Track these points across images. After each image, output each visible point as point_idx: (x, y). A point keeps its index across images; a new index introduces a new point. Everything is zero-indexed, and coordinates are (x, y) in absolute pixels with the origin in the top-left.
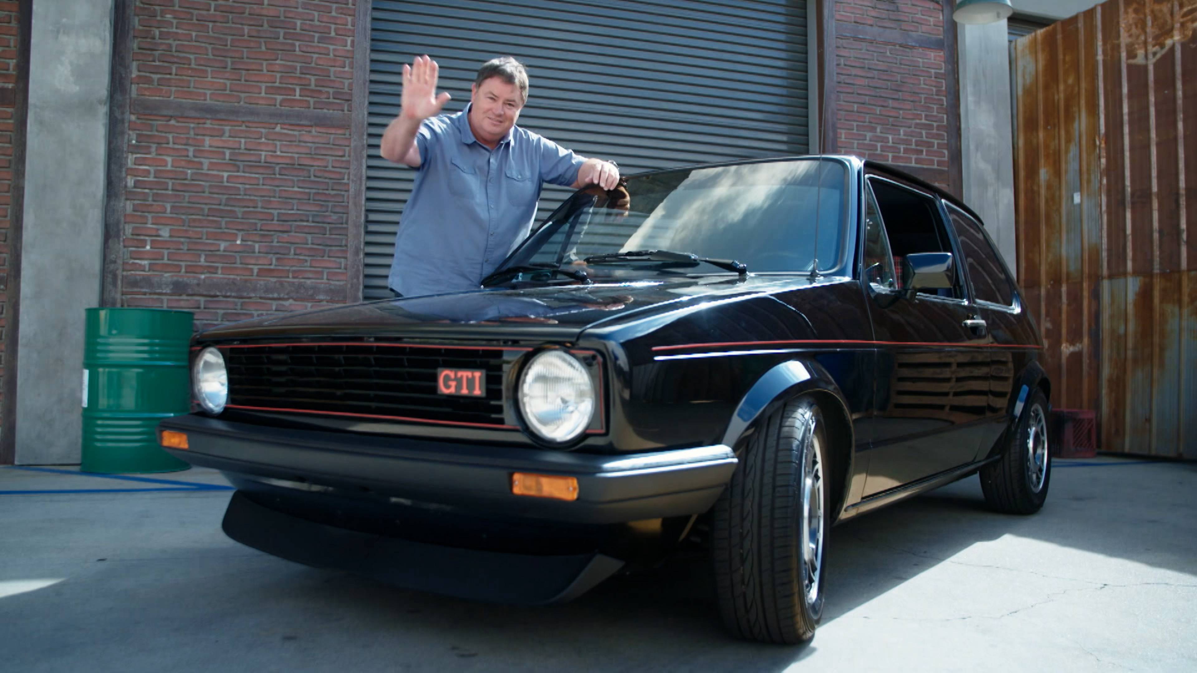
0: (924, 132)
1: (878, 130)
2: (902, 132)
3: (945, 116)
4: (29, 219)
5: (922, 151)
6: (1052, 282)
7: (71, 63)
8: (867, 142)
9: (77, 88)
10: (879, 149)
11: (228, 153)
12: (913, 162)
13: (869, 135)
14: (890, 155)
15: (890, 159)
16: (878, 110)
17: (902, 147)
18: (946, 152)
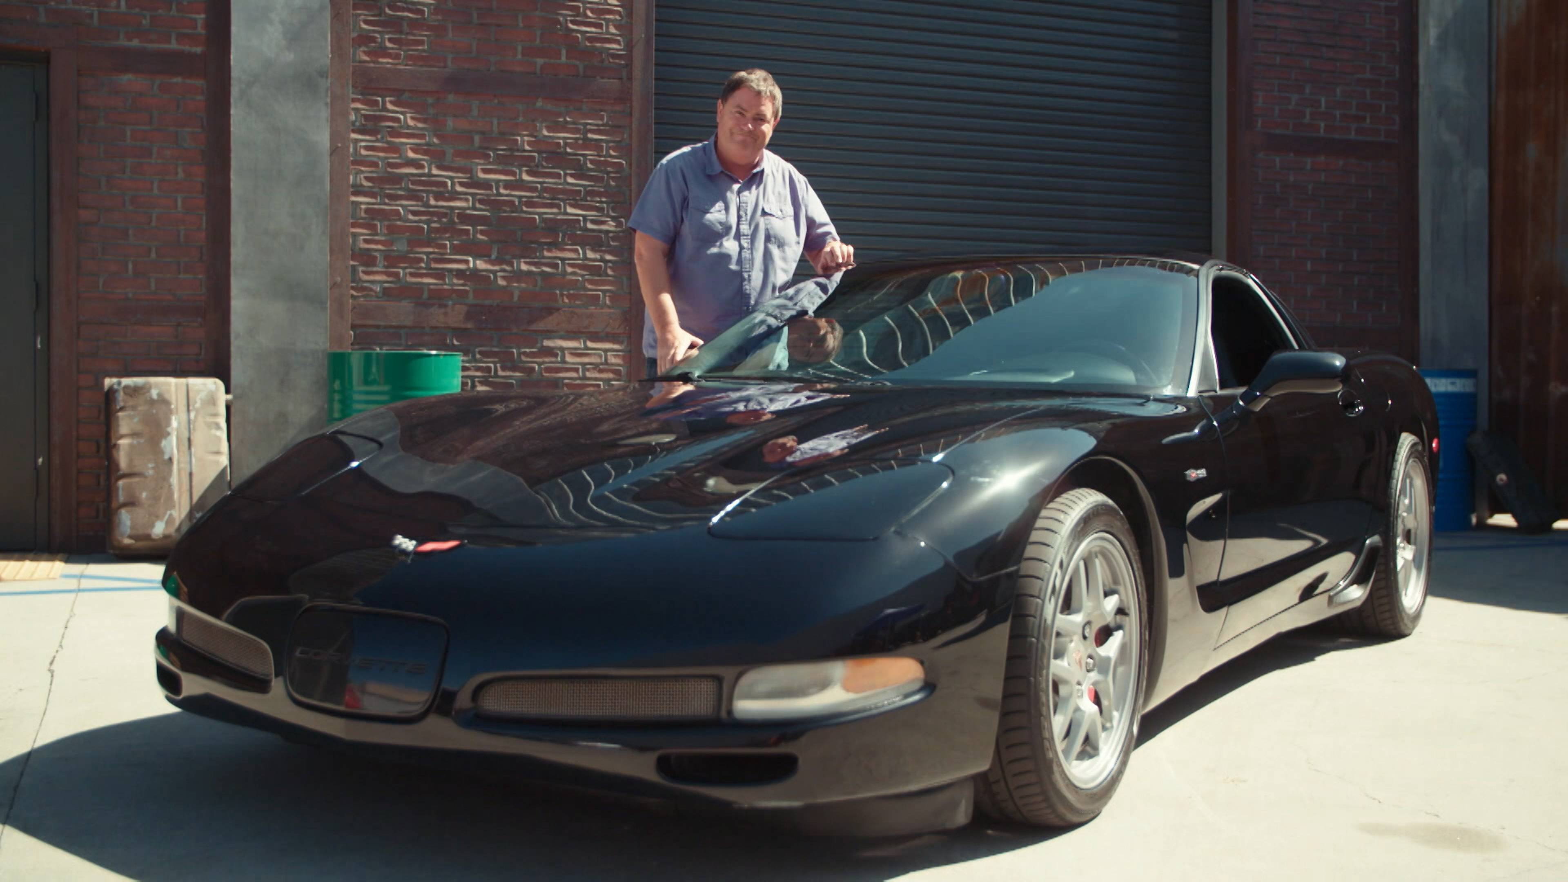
0: (1368, 91)
1: (1307, 91)
2: (1338, 91)
3: (1397, 68)
4: (238, 230)
5: (1364, 118)
6: (1538, 298)
7: (282, 22)
8: (1290, 107)
9: (290, 57)
10: (1308, 116)
11: (477, 138)
12: (1353, 133)
13: (1295, 97)
14: (1322, 125)
15: (1322, 131)
16: (1307, 62)
17: (1338, 113)
18: (1397, 118)
